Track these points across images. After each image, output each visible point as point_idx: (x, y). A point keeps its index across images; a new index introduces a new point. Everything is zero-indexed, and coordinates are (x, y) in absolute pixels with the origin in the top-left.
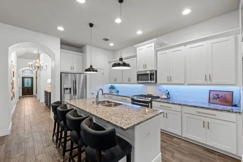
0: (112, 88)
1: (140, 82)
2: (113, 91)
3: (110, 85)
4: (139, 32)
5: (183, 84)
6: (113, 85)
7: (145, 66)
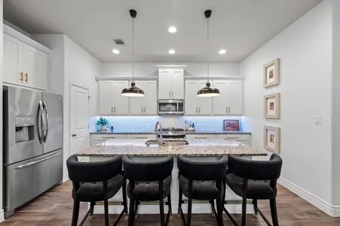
0: (102, 122)
1: (161, 113)
2: (105, 127)
3: (98, 118)
4: (172, 52)
5: (210, 115)
6: (103, 117)
7: (171, 94)
